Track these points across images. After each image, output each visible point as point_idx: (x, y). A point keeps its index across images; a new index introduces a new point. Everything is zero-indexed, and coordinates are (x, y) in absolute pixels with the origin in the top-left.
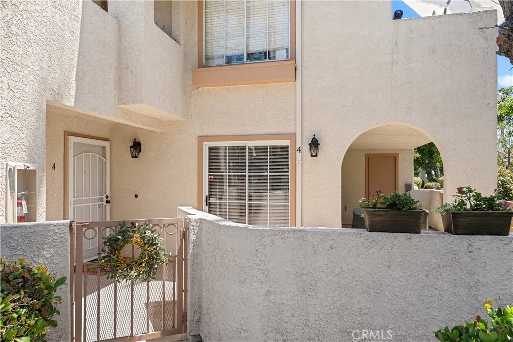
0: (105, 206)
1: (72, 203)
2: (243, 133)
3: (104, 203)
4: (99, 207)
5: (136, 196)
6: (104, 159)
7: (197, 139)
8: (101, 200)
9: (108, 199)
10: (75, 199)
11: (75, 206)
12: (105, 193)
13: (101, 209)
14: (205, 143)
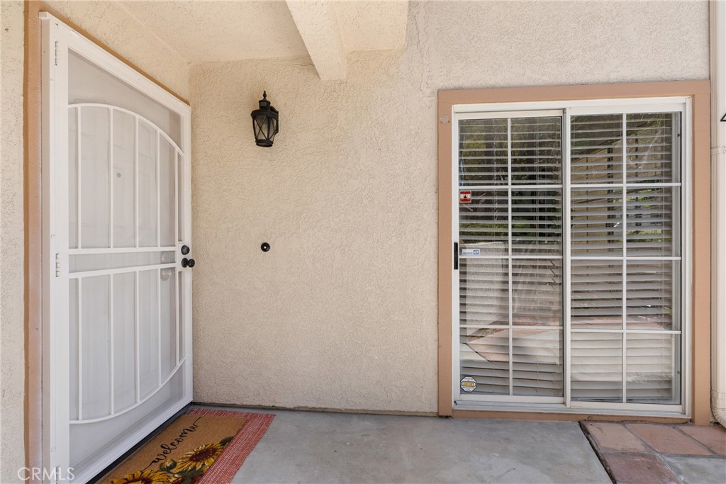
0: (180, 273)
1: (65, 266)
2: (563, 79)
3: (178, 265)
4: (163, 278)
5: (265, 247)
6: (177, 148)
7: (434, 98)
8: (170, 257)
9: (189, 256)
10: (80, 251)
11: (80, 276)
12: (180, 240)
13: (167, 283)
14: (456, 107)
